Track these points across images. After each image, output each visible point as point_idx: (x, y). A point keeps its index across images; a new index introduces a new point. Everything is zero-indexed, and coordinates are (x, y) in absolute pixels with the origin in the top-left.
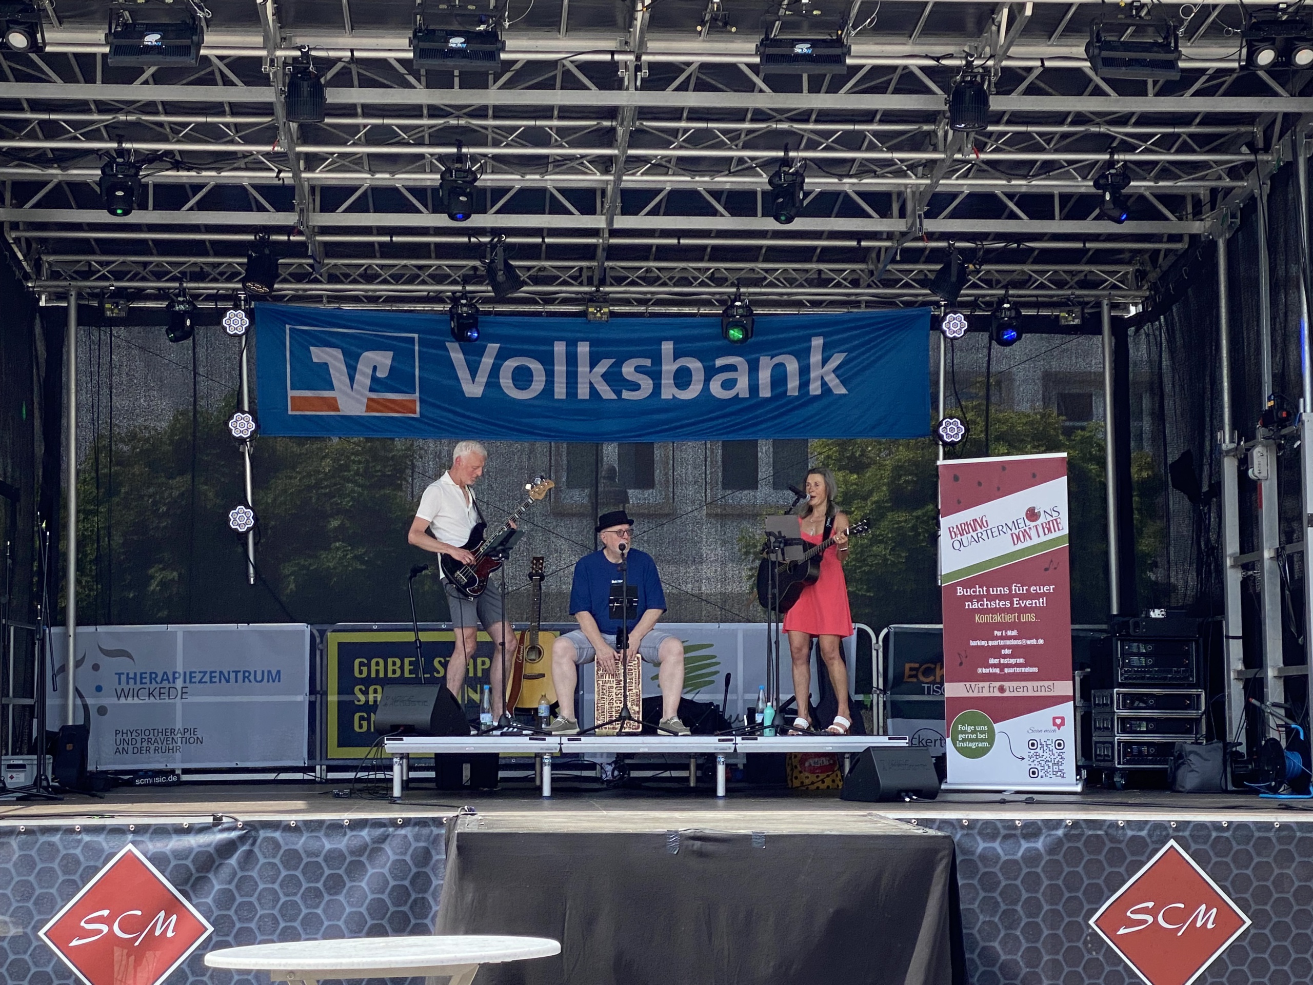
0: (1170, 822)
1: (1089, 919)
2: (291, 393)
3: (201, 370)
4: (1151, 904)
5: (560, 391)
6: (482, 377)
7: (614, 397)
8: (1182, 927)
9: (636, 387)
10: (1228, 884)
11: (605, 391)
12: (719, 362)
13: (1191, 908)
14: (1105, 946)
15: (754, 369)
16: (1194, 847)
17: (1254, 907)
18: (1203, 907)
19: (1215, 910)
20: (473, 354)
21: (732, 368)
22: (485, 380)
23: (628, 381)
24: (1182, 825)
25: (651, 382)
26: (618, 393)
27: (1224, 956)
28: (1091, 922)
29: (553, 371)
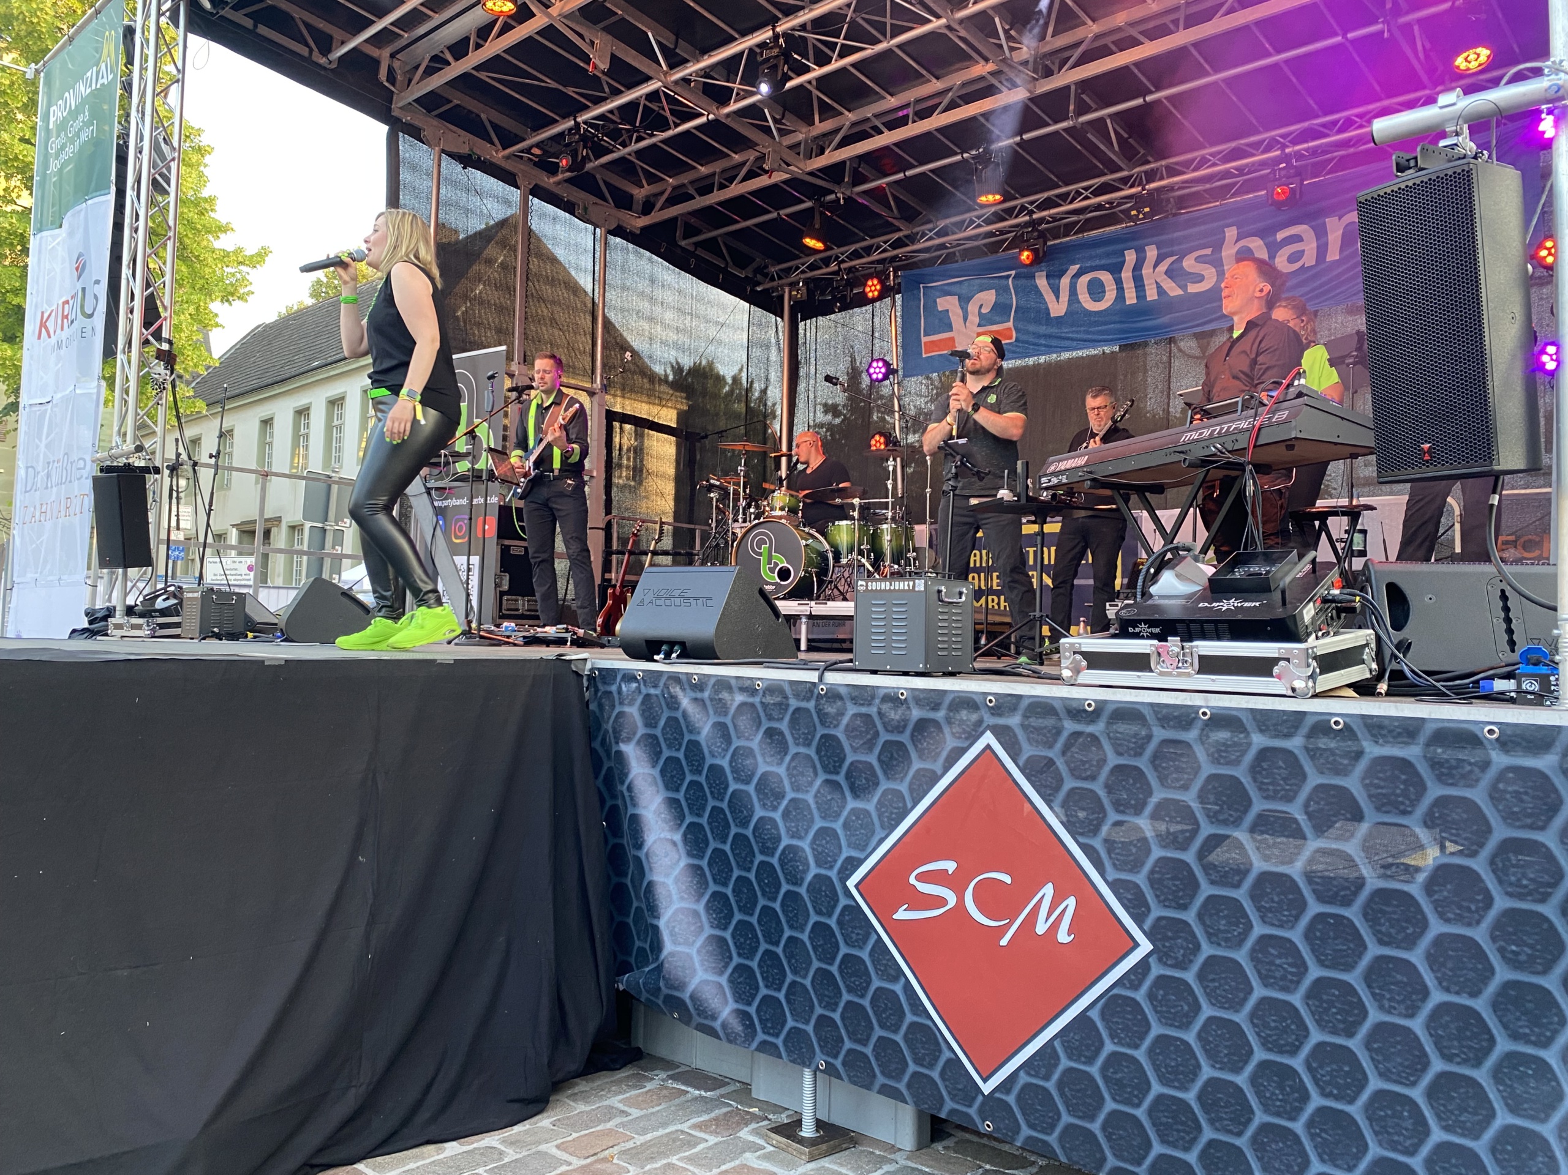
0: (986, 694)
1: (849, 877)
2: (924, 339)
3: (877, 335)
4: (950, 866)
5: (1131, 298)
6: (1064, 296)
7: (1180, 292)
8: (1009, 925)
9: (1200, 278)
10: (1097, 843)
11: (1172, 289)
12: (1280, 236)
13: (1026, 889)
14: (874, 937)
15: (1321, 233)
16: (1028, 751)
17: (1157, 911)
18: (1048, 890)
19: (1071, 902)
20: (1054, 277)
21: (1297, 238)
22: (1067, 299)
23: (1190, 273)
24: (1007, 704)
25: (1214, 270)
26: (1184, 287)
27: (1094, 1014)
28: (851, 883)
29: (1121, 278)
